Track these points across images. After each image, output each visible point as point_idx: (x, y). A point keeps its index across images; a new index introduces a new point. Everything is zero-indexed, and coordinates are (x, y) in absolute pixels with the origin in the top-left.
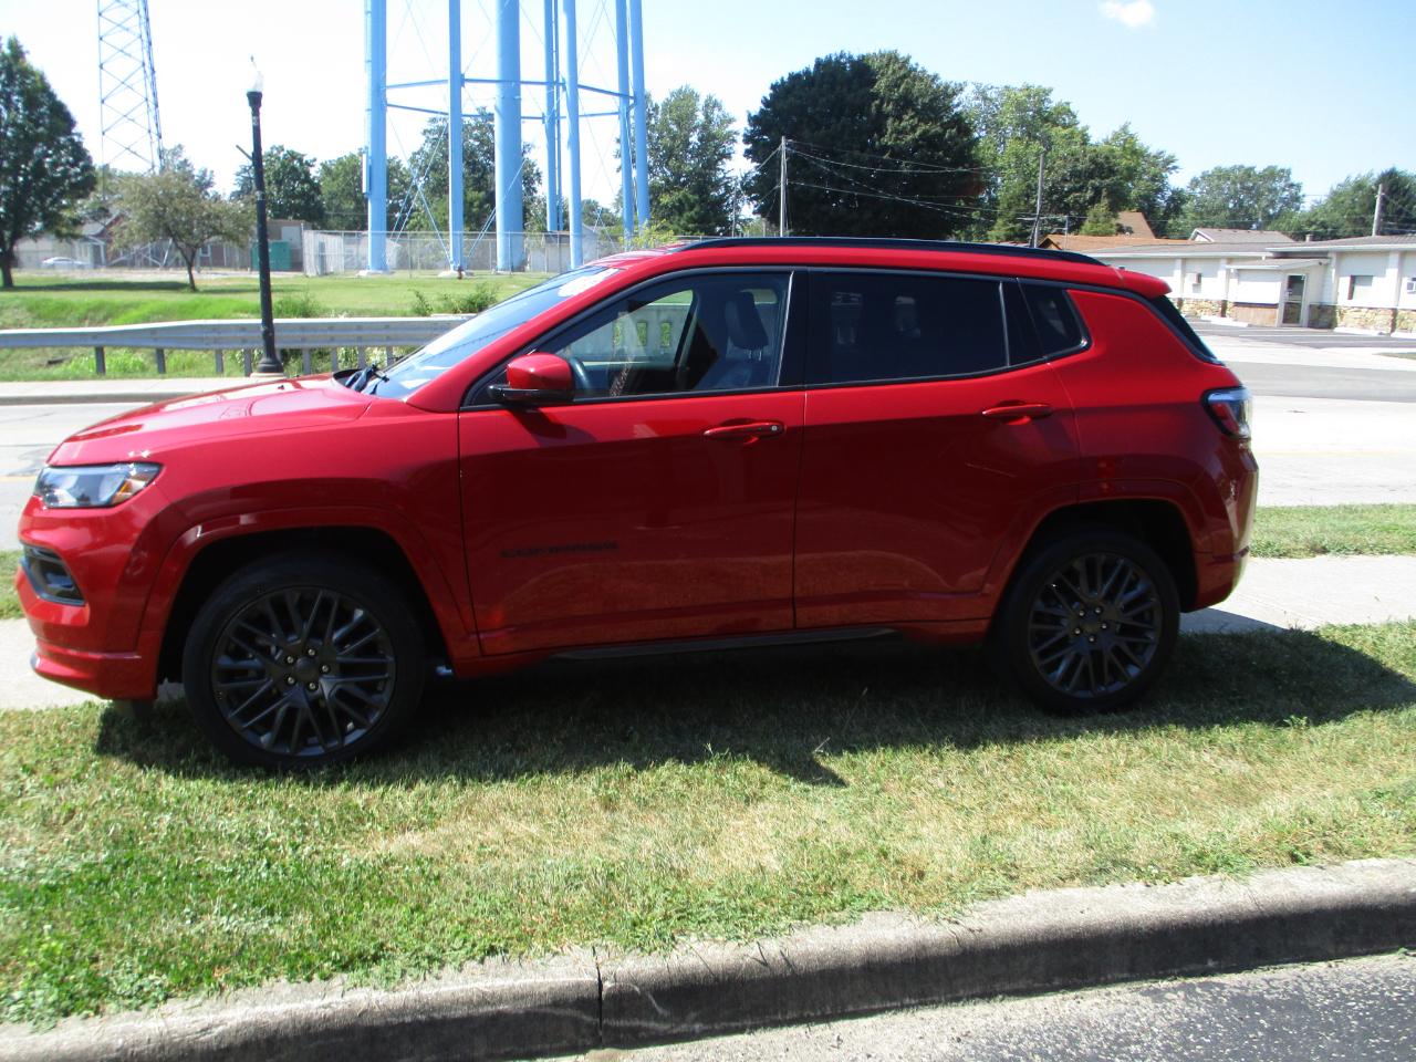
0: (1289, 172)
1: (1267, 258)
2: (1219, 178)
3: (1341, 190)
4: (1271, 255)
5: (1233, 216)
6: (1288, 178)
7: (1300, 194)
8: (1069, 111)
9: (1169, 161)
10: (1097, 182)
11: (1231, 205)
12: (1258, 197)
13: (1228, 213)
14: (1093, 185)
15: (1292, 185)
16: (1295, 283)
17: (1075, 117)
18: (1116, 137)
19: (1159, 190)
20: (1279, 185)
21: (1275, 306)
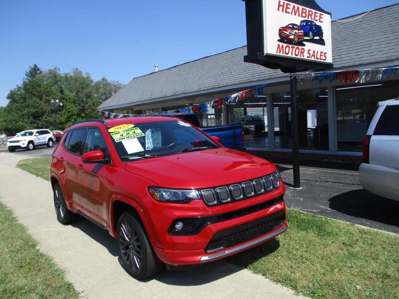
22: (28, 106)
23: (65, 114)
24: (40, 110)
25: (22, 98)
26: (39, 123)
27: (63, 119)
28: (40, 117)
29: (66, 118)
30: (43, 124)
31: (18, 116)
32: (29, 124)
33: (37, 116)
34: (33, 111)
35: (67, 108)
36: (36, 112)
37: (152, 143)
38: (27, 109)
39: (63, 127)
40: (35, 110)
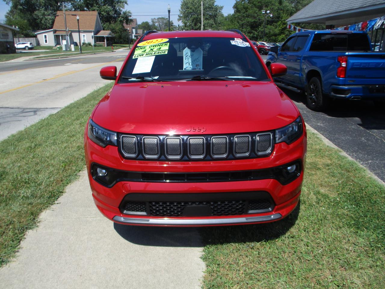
22: (248, 16)
23: (279, 25)
24: (258, 20)
25: (244, 8)
26: (255, 33)
27: (277, 31)
28: (257, 28)
29: (280, 30)
30: (259, 35)
31: (238, 25)
32: (247, 33)
33: (254, 26)
34: (252, 21)
35: (283, 19)
36: (254, 22)
37: (191, 64)
38: (246, 19)
39: (276, 39)
40: (253, 20)
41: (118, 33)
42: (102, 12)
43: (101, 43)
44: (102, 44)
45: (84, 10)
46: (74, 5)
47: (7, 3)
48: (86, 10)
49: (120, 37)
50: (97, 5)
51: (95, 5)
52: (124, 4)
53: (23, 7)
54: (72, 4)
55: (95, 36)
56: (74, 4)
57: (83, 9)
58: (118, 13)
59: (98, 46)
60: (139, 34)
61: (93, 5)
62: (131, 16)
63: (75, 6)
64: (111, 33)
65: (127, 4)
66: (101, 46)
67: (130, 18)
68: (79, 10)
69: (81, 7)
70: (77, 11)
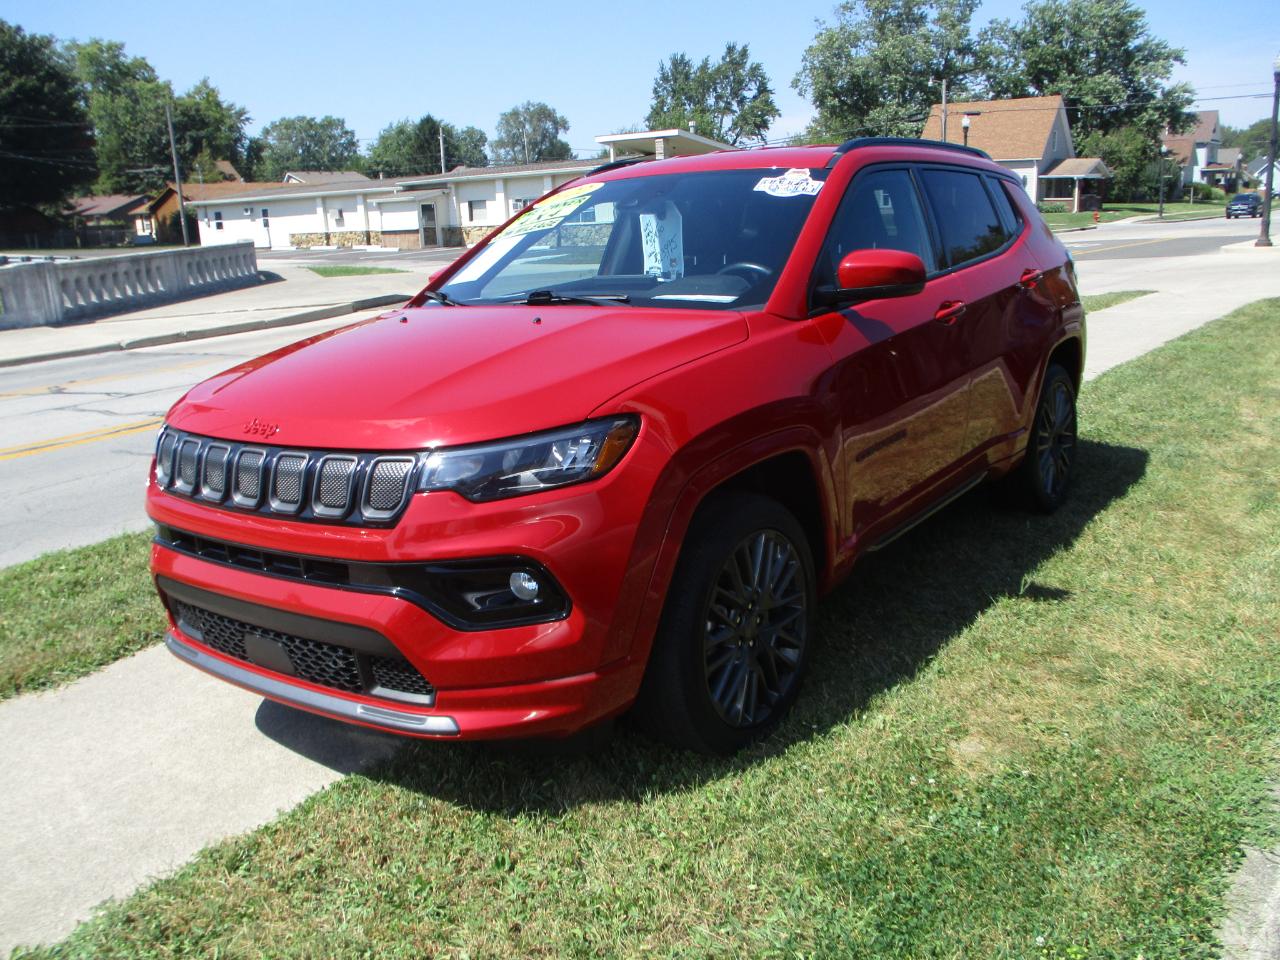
0: (343, 122)
1: (398, 191)
2: (287, 128)
3: (387, 134)
4: (401, 188)
5: (303, 160)
6: (343, 127)
7: (355, 140)
8: (146, 65)
9: (241, 113)
10: (193, 133)
11: (300, 151)
12: (321, 142)
13: (300, 158)
14: (191, 137)
15: (347, 133)
16: (427, 210)
17: (153, 71)
18: (198, 91)
19: (238, 140)
20: (337, 132)
21: (417, 231)
37: (659, 257)
41: (1128, 163)
42: (1087, 94)
43: (1060, 201)
44: (1063, 203)
45: (1025, 95)
46: (994, 80)
47: (800, 94)
48: (1033, 95)
49: (1134, 180)
50: (1070, 74)
51: (1064, 74)
52: (1172, 61)
53: (840, 101)
54: (988, 78)
55: (1041, 177)
56: (995, 77)
57: (1023, 90)
58: (1141, 96)
59: (1048, 212)
60: (1220, 164)
61: (1058, 75)
62: (1189, 102)
63: (998, 83)
64: (1099, 163)
65: (1182, 62)
66: (1057, 210)
67: (1186, 110)
68: (1009, 95)
69: (1016, 86)
70: (1001, 98)
